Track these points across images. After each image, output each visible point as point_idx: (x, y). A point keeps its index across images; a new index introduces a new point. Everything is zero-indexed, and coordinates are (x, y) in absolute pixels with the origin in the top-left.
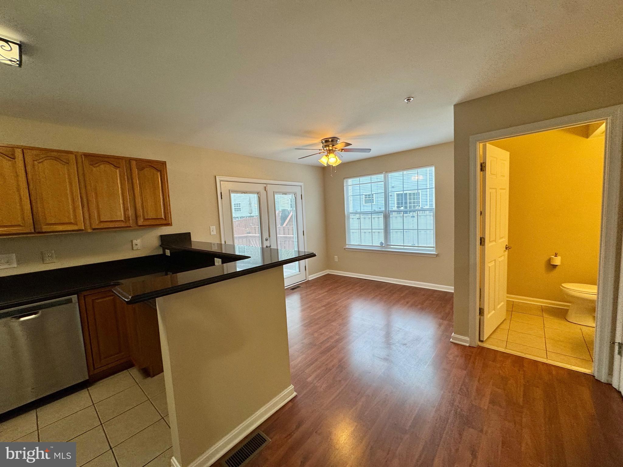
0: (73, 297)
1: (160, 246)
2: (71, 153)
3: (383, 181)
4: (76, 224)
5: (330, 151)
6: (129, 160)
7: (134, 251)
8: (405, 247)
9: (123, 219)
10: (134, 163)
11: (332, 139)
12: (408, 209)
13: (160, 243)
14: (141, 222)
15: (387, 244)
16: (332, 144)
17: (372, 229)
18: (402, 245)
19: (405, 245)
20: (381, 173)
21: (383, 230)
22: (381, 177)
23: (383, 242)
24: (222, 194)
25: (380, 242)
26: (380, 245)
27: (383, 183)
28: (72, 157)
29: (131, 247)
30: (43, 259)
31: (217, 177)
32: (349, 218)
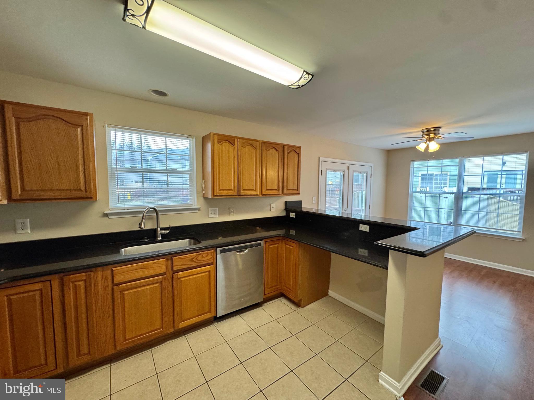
0: (261, 242)
1: (285, 209)
2: (256, 141)
3: (457, 165)
4: (256, 191)
5: (430, 139)
6: (284, 146)
7: (271, 212)
8: (479, 228)
9: (277, 189)
10: (286, 148)
11: (434, 128)
12: (484, 192)
13: (285, 208)
14: (285, 192)
15: (457, 223)
16: (434, 133)
17: (439, 208)
18: (476, 226)
19: (479, 226)
20: (457, 157)
21: (453, 210)
22: (456, 161)
23: (452, 221)
24: (322, 172)
25: (448, 221)
26: (447, 224)
27: (457, 167)
28: (258, 145)
29: (270, 209)
30: (229, 214)
31: (320, 158)
32: (412, 196)
